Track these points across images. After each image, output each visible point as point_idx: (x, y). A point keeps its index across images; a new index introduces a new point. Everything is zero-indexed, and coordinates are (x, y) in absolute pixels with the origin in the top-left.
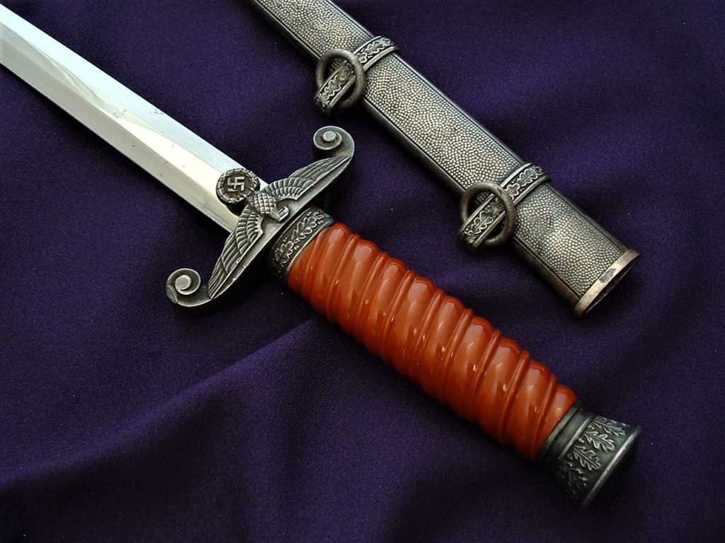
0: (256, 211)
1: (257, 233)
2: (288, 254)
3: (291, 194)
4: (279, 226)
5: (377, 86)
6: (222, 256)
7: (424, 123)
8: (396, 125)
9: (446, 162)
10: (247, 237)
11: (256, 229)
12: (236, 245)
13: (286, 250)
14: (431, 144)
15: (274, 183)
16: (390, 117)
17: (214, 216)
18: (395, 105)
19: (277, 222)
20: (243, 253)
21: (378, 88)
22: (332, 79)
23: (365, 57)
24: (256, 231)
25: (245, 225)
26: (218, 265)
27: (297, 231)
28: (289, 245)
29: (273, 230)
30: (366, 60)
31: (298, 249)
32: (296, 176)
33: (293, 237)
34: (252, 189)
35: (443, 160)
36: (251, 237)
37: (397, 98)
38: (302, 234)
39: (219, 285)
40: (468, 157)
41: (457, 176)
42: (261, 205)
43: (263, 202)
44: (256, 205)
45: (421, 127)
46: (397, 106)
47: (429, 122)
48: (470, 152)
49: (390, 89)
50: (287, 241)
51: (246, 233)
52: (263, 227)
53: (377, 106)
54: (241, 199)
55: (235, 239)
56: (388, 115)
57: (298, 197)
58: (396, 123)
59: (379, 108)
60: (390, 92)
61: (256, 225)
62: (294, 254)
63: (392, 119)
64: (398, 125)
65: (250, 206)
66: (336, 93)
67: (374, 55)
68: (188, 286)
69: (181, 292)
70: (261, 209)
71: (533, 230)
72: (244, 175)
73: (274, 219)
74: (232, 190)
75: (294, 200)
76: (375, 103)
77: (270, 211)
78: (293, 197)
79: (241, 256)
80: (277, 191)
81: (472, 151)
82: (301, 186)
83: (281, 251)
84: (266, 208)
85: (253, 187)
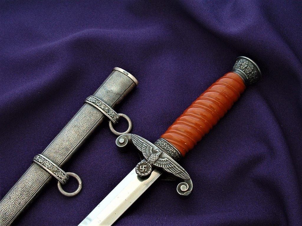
0: (157, 161)
1: (166, 160)
2: (175, 151)
3: (150, 149)
4: (164, 153)
5: (58, 157)
6: (174, 173)
7: (73, 137)
8: (74, 148)
9: (88, 128)
10: (167, 164)
11: (164, 160)
12: (170, 168)
13: (172, 152)
14: (82, 134)
15: (144, 155)
16: (71, 151)
17: (152, 182)
18: (66, 149)
19: (162, 153)
20: (174, 165)
21: (59, 156)
22: (55, 174)
23: (46, 162)
24: (165, 160)
25: (162, 164)
26: (178, 175)
27: (165, 148)
28: (171, 150)
29: (165, 155)
30: (47, 161)
31: (173, 147)
32: (141, 148)
33: (168, 149)
34: (146, 163)
35: (87, 129)
36: (168, 162)
37: (63, 148)
38: (167, 146)
39: (185, 175)
40: (86, 120)
41: (94, 124)
42: (155, 158)
43: (154, 158)
44: (155, 160)
45: (75, 138)
46: (66, 148)
47: (72, 135)
48: (84, 120)
49: (59, 151)
50: (169, 151)
51: (166, 164)
52: (164, 158)
53: (66, 156)
54: (151, 166)
55: (168, 168)
56: (70, 152)
57: (151, 147)
58: (73, 148)
59: (67, 155)
60: (60, 151)
61: (163, 160)
62: (174, 149)
63: (72, 150)
64: (74, 147)
65: (154, 163)
66: (62, 172)
67: (44, 159)
68: (185, 186)
69: (187, 189)
70: (156, 158)
71: (112, 97)
72: (139, 166)
73: (161, 155)
74: (146, 170)
75: (153, 149)
76: (65, 157)
77: (157, 155)
78: (151, 149)
79: (175, 166)
80: (148, 154)
81: (84, 119)
82: (146, 147)
83: (173, 154)
84: (156, 156)
85: (146, 162)
